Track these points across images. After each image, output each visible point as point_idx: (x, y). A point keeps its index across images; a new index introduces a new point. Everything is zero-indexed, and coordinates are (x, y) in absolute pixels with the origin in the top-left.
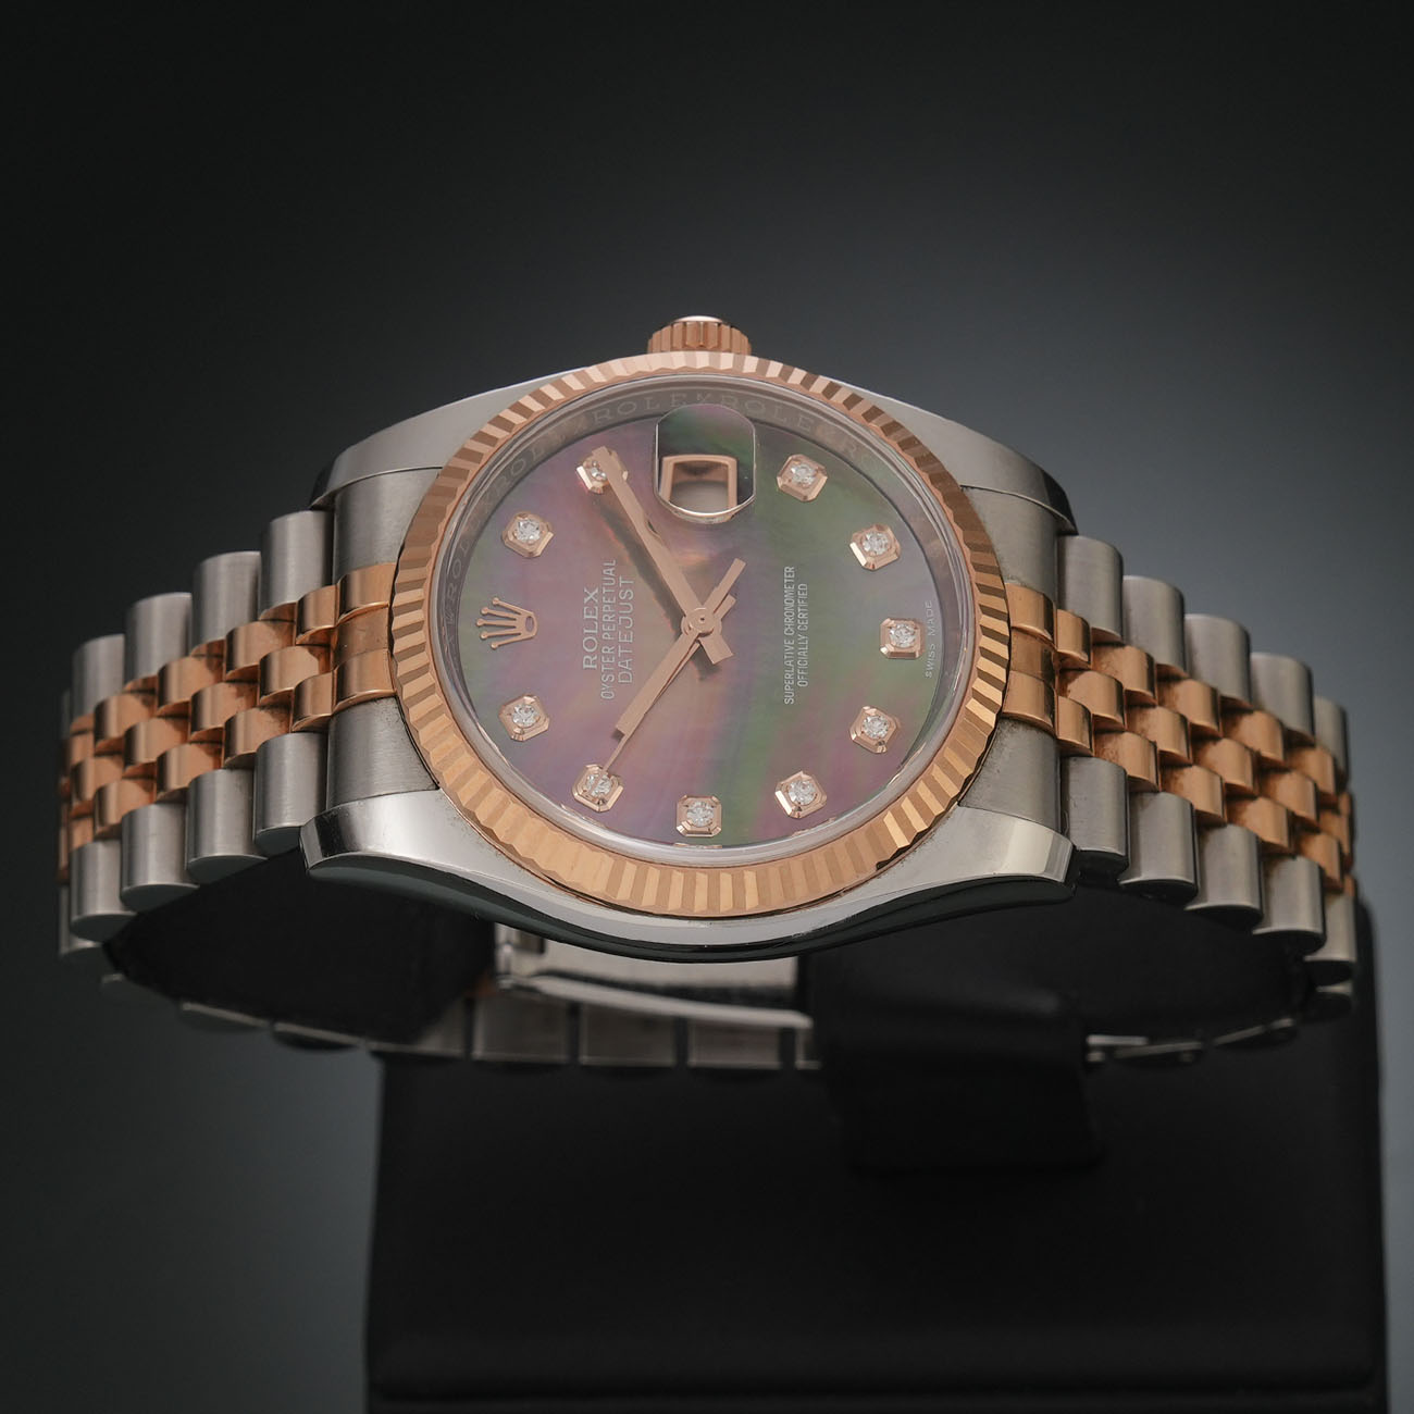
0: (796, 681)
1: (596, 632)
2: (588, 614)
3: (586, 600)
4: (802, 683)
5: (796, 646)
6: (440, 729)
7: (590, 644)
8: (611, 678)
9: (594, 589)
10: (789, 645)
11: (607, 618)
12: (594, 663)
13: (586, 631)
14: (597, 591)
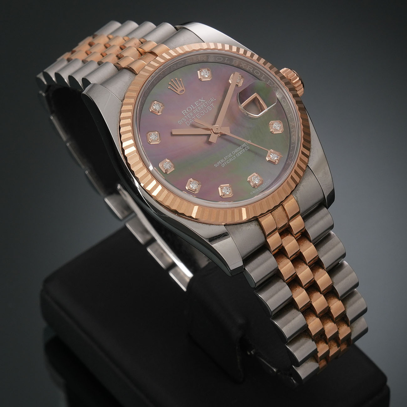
0: (222, 163)
1: (194, 108)
2: (196, 103)
3: (200, 100)
4: (223, 165)
5: (231, 157)
6: (135, 89)
7: (189, 109)
8: (185, 120)
9: (204, 100)
10: (230, 155)
11: (199, 108)
12: (185, 114)
13: (192, 106)
14: (204, 101)
